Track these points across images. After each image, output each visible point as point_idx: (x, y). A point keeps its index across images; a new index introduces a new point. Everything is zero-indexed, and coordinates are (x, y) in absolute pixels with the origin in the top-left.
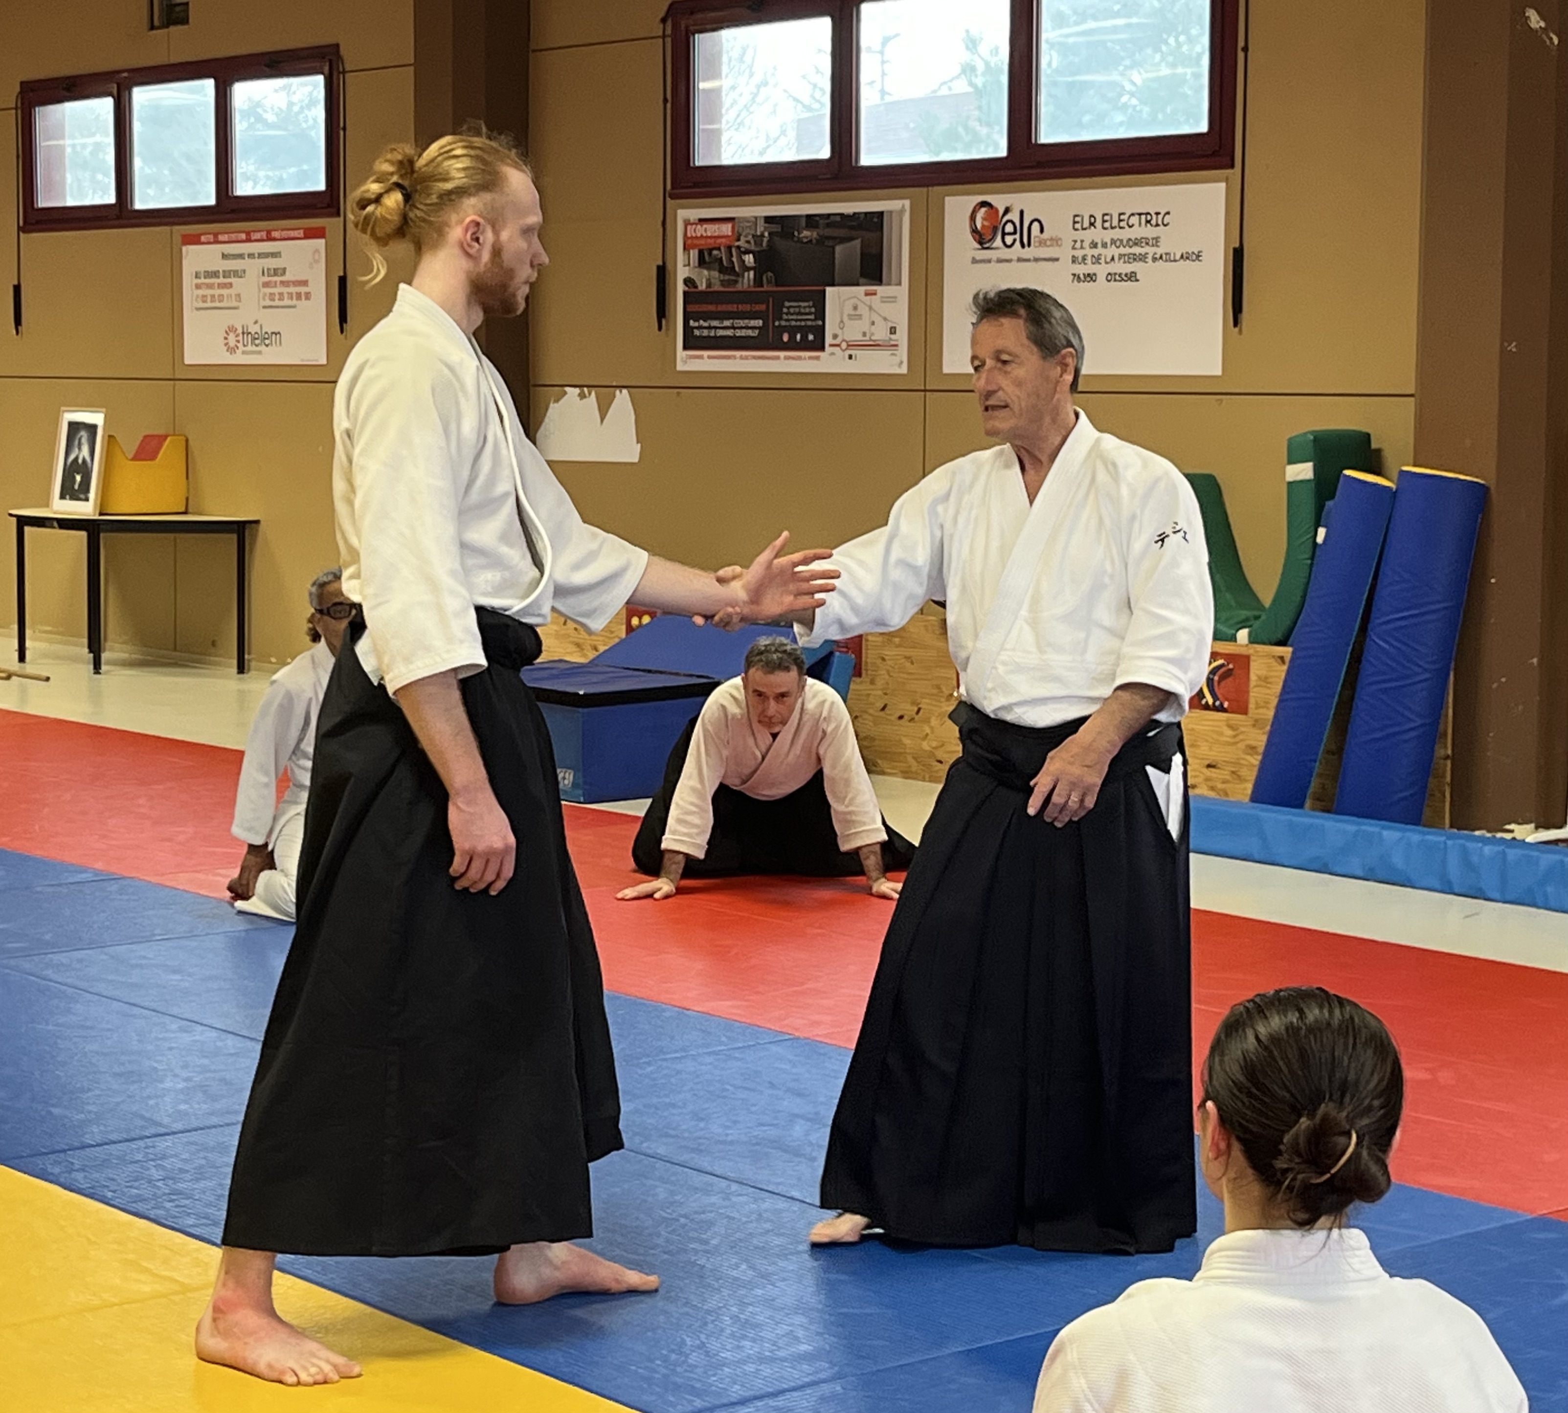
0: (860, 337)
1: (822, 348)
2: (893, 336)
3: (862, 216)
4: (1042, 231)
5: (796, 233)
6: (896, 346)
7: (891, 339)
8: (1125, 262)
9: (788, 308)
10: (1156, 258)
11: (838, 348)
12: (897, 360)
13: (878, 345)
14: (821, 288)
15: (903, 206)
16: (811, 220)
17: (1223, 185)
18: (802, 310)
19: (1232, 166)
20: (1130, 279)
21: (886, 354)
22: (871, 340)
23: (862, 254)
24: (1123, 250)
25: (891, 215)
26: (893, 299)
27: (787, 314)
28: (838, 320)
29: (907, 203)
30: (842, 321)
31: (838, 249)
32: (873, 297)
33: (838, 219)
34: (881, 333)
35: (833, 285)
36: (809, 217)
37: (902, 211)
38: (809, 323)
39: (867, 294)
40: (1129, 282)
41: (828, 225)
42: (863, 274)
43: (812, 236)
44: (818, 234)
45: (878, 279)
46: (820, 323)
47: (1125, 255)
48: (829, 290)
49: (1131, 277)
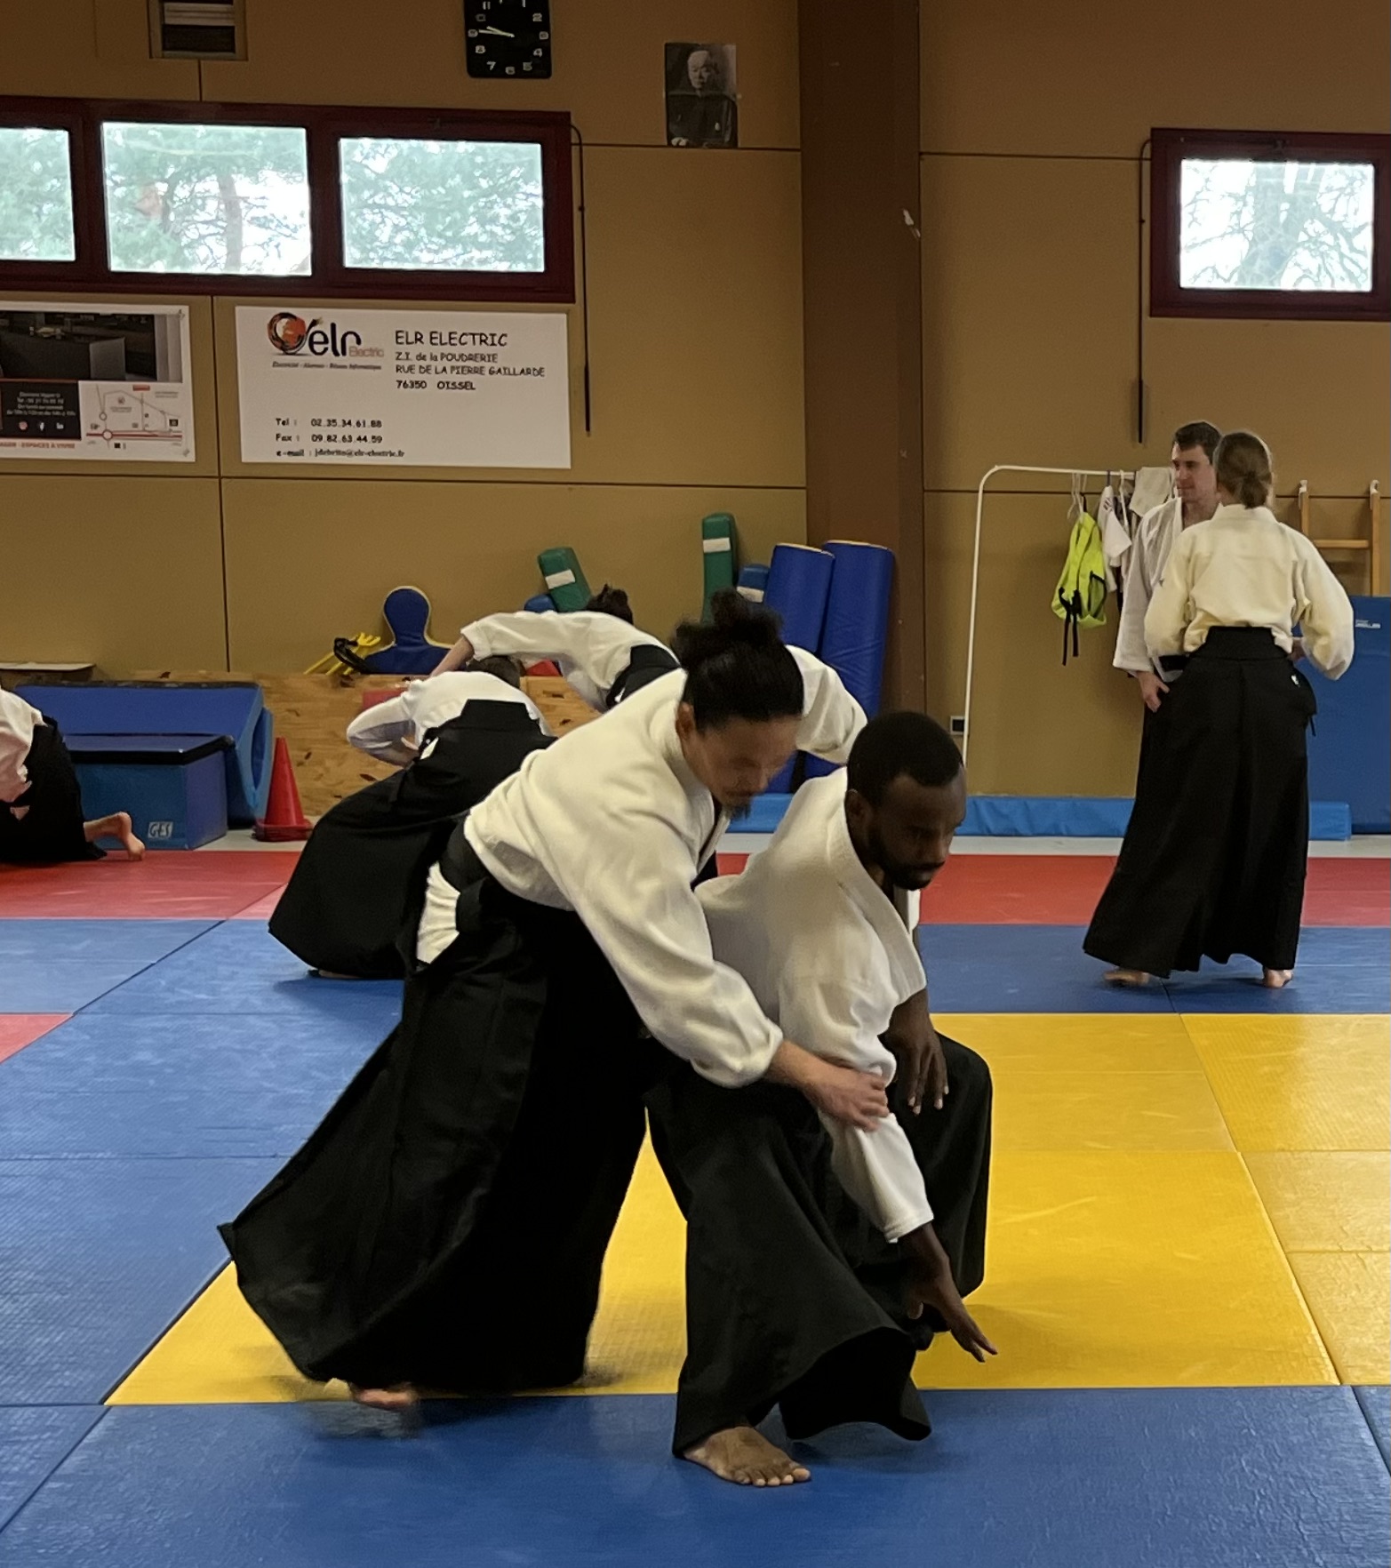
0: (131, 428)
1: (78, 437)
2: (174, 428)
3: (126, 319)
4: (359, 342)
5: (31, 329)
6: (180, 436)
7: (171, 430)
8: (458, 373)
9: (25, 398)
10: (494, 372)
11: (101, 438)
12: (183, 448)
13: (157, 436)
14: (73, 381)
15: (180, 311)
16: (51, 318)
17: (564, 316)
18: (45, 401)
19: (573, 301)
20: (465, 387)
21: (167, 444)
22: (144, 430)
23: (127, 352)
24: (454, 363)
25: (165, 318)
26: (174, 394)
27: (23, 404)
28: (99, 411)
29: (185, 309)
30: (103, 413)
31: (92, 346)
32: (145, 392)
33: (92, 318)
34: (157, 423)
35: (88, 378)
36: (47, 314)
37: (179, 316)
38: (57, 413)
39: (136, 389)
40: (464, 390)
41: (77, 324)
42: (129, 370)
43: (55, 332)
44: (62, 331)
45: (151, 375)
46: (72, 413)
47: (458, 368)
48: (81, 383)
49: (466, 386)
